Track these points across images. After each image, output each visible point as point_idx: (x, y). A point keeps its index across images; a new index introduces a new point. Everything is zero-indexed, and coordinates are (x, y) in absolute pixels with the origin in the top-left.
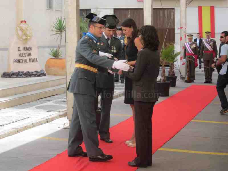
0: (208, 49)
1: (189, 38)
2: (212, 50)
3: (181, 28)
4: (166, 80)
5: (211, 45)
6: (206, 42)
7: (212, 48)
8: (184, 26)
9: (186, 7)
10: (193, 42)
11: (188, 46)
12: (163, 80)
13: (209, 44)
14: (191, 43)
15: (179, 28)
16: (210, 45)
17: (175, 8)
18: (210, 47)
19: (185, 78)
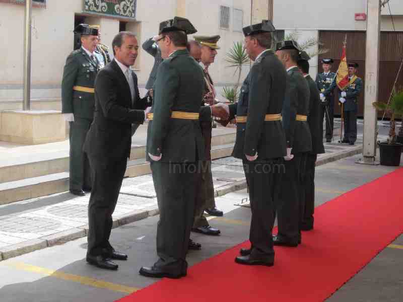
4: (396, 142)
12: (392, 142)
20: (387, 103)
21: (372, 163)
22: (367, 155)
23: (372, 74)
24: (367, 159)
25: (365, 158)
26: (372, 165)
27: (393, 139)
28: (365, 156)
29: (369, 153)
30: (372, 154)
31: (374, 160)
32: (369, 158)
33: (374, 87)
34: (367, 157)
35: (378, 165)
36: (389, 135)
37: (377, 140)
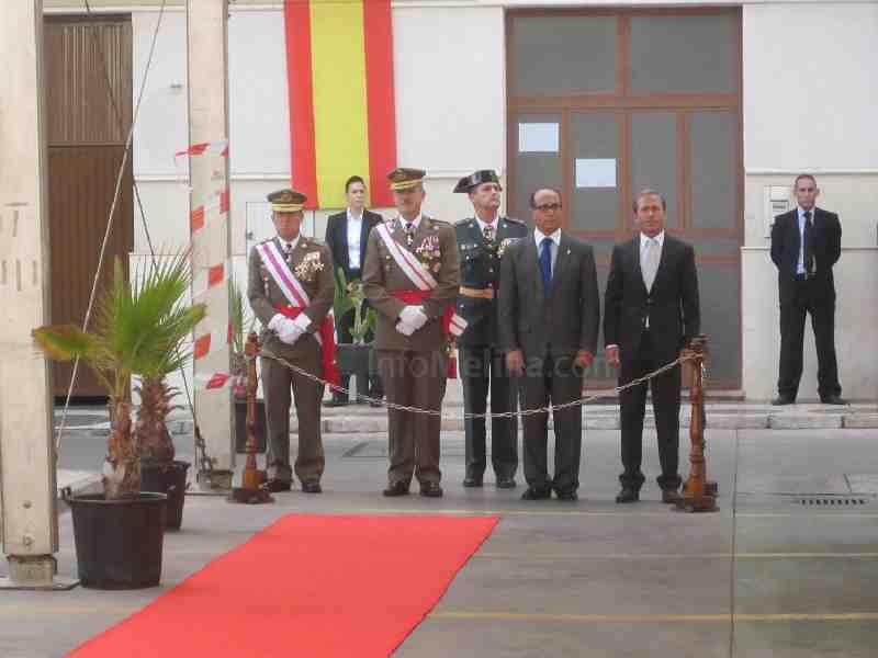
0: (407, 277)
1: (281, 213)
2: (433, 283)
3: (197, 149)
4: (136, 485)
5: (426, 255)
6: (394, 237)
7: (430, 271)
8: (212, 136)
9: (226, 16)
10: (303, 240)
11: (280, 260)
12: (122, 486)
13: (411, 248)
14: (294, 243)
15: (185, 148)
16: (420, 257)
17: (130, 14)
18: (422, 268)
19: (227, 474)
20: (81, 323)
21: (47, 583)
22: (22, 551)
23: (21, 209)
24: (25, 567)
25: (16, 565)
26: (47, 589)
27: (127, 475)
28: (11, 558)
29: (28, 543)
30: (42, 545)
31: (55, 570)
32: (32, 565)
33: (34, 263)
34: (22, 559)
35: (71, 588)
36: (108, 459)
37: (62, 483)
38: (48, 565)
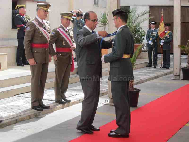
20: (186, 46)
23: (178, 29)
24: (176, 77)
25: (175, 76)
26: (178, 80)
28: (174, 75)
29: (176, 73)
30: (178, 74)
31: (180, 77)
33: (179, 36)
34: (176, 76)
35: (182, 80)
36: (187, 63)
37: (181, 66)
38: (179, 76)
